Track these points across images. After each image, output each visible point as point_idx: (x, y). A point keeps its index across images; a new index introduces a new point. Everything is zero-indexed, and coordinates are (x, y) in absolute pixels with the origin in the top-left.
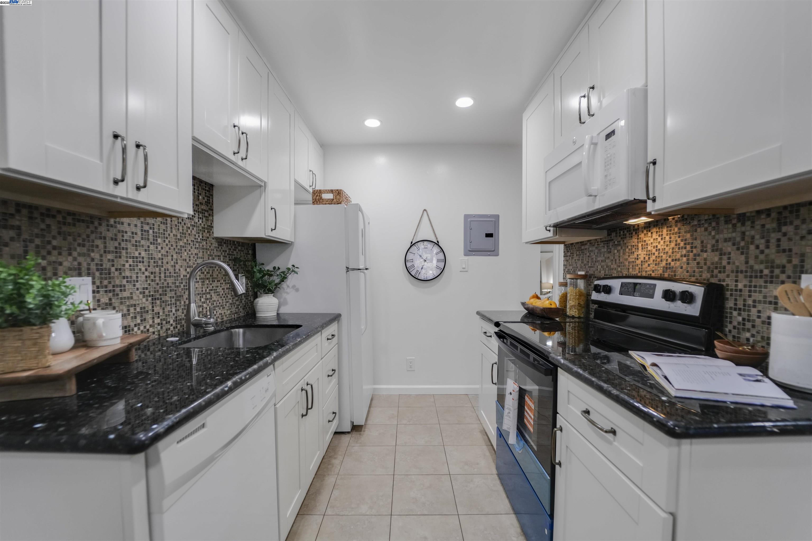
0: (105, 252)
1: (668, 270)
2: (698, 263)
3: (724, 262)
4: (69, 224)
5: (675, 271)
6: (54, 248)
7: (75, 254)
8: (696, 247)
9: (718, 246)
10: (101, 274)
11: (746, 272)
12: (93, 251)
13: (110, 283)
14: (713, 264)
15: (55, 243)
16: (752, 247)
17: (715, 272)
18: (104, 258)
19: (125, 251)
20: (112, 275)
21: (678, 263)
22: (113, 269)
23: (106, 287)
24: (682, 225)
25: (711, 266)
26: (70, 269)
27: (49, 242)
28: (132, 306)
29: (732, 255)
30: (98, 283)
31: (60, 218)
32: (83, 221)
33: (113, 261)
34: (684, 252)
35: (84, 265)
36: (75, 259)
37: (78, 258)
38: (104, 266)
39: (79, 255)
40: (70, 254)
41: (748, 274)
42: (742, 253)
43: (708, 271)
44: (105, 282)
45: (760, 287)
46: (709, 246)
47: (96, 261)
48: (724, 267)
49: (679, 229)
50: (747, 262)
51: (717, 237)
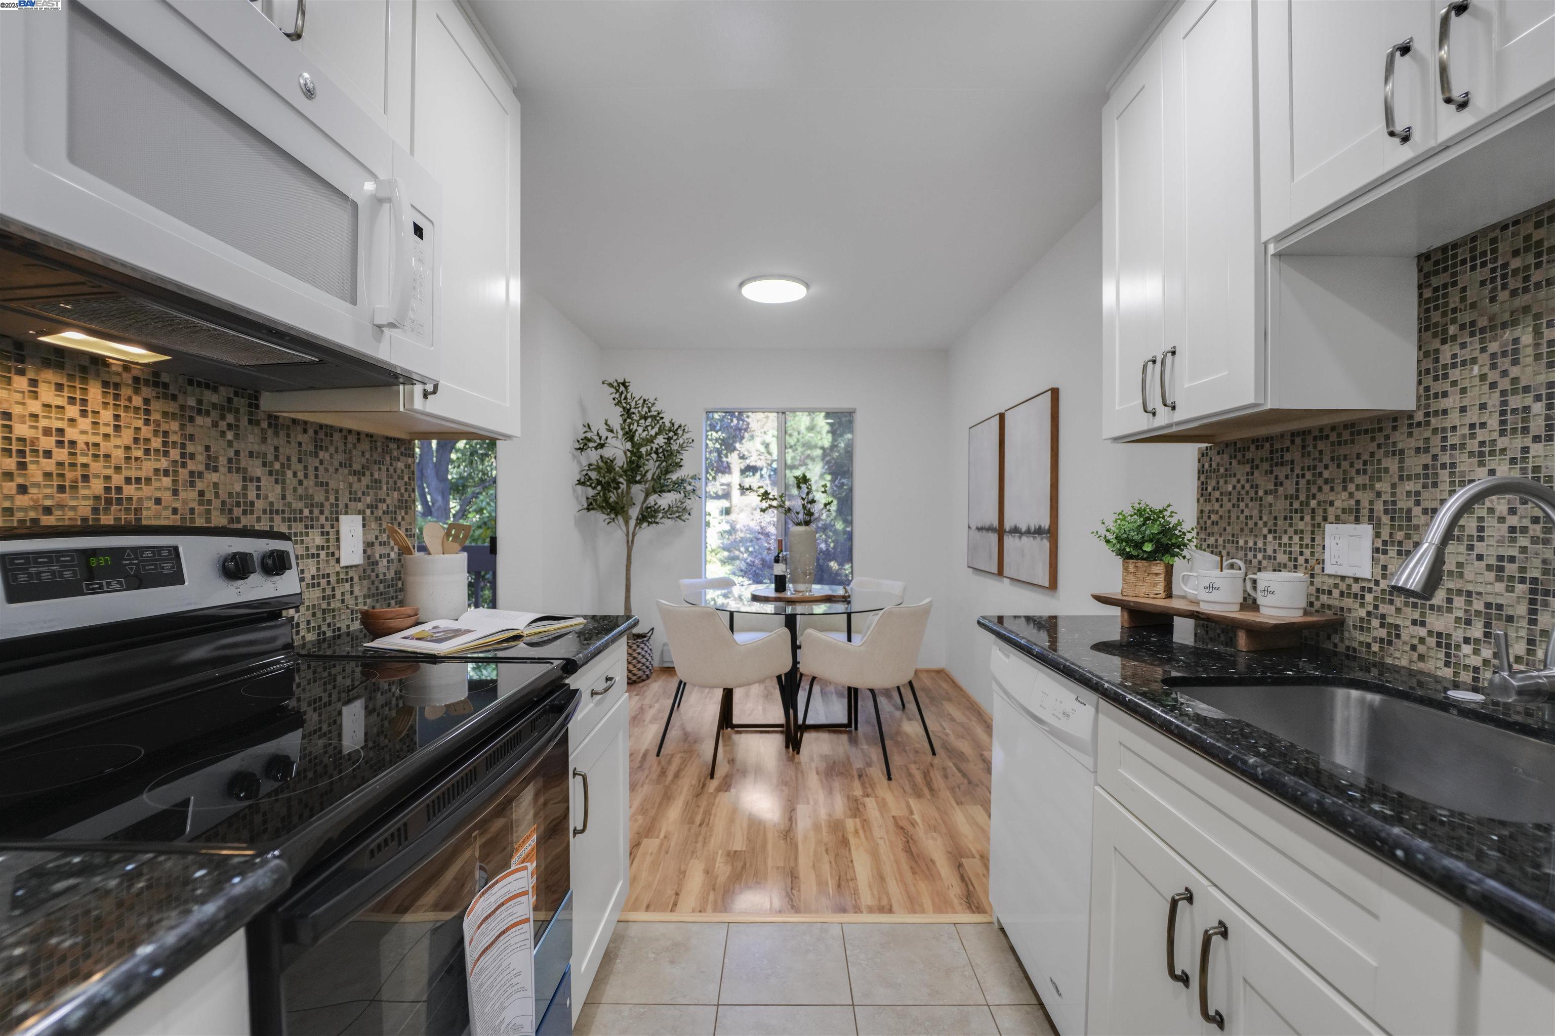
0: (1401, 478)
1: (113, 508)
2: (201, 493)
3: (252, 495)
4: (1346, 442)
5: (138, 510)
6: (1326, 482)
7: (1352, 487)
8: (192, 456)
9: (238, 461)
10: (1393, 519)
11: (283, 512)
12: (1379, 479)
13: (1408, 536)
14: (230, 495)
15: (1326, 474)
16: (289, 474)
17: (235, 512)
18: (1398, 490)
19: (1447, 472)
20: (1415, 522)
21: (146, 490)
22: (1417, 511)
23: (1400, 543)
24: (155, 395)
25: (228, 500)
26: (1344, 511)
27: (1320, 474)
28: (1459, 592)
29: (263, 483)
30: (1385, 535)
31: (1333, 437)
32: (1366, 432)
33: (1418, 493)
34: (164, 463)
35: (1365, 504)
36: (1351, 495)
37: (1356, 493)
38: (1400, 505)
39: (1358, 487)
40: (1345, 489)
41: (286, 515)
42: (277, 482)
43: (222, 510)
44: (1399, 536)
45: (301, 533)
46: (223, 461)
47: (1384, 497)
48: (252, 504)
49: (146, 401)
50: (284, 497)
51: (236, 445)
